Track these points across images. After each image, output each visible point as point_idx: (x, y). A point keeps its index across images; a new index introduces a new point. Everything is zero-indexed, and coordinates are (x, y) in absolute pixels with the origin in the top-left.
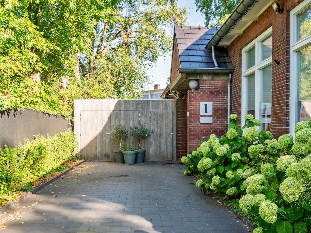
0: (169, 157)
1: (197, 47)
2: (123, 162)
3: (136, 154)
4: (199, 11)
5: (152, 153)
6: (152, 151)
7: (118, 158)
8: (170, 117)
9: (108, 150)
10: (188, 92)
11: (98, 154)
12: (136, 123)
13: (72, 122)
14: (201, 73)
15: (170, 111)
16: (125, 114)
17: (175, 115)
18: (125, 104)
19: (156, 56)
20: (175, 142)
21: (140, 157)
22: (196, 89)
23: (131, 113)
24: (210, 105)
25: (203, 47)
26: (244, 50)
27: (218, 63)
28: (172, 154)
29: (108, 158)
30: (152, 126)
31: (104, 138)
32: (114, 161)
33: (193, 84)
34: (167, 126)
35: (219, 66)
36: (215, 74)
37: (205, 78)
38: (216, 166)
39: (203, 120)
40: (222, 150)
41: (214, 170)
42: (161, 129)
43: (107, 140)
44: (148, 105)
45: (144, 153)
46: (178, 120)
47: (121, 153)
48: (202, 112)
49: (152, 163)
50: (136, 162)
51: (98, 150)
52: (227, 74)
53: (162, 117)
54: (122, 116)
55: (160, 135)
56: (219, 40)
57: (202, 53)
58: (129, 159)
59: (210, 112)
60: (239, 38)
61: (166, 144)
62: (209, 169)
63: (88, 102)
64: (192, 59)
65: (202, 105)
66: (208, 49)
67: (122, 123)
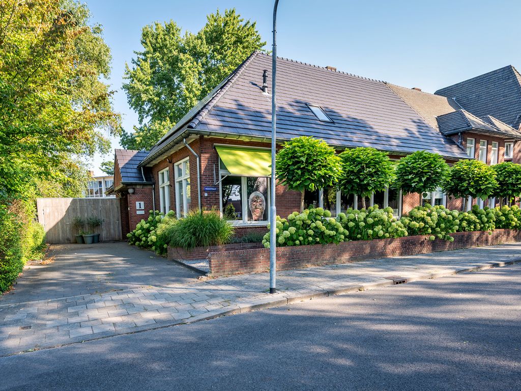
0: (117, 238)
1: (131, 166)
2: (83, 242)
3: (93, 237)
4: (132, 108)
5: (103, 235)
6: (104, 234)
7: (79, 240)
8: (116, 210)
9: (69, 235)
10: (128, 195)
11: (61, 238)
12: (90, 215)
13: (37, 216)
14: (136, 184)
15: (115, 206)
16: (80, 209)
17: (119, 208)
18: (79, 201)
19: (93, 152)
20: (120, 228)
21: (96, 238)
22: (133, 193)
23: (85, 208)
24: (142, 203)
25: (136, 167)
26: (159, 172)
27: (145, 179)
28: (119, 236)
29: (68, 241)
30: (102, 217)
31: (65, 227)
32: (76, 243)
33: (131, 191)
34: (114, 217)
35: (146, 180)
36: (144, 185)
37: (138, 187)
38: (144, 234)
39: (138, 213)
40: (146, 226)
41: (143, 235)
42: (109, 218)
43: (68, 229)
44: (99, 202)
45: (99, 236)
46: (121, 212)
47: (82, 237)
48: (138, 207)
49: (105, 242)
50: (93, 242)
51: (60, 236)
52: (152, 185)
53: (110, 210)
54: (78, 211)
55: (109, 223)
56: (146, 165)
57: (135, 171)
58: (88, 240)
59: (143, 207)
60: (156, 165)
61: (114, 229)
62: (141, 235)
63: (49, 200)
64: (129, 175)
65: (137, 203)
66: (139, 168)
67: (79, 215)
